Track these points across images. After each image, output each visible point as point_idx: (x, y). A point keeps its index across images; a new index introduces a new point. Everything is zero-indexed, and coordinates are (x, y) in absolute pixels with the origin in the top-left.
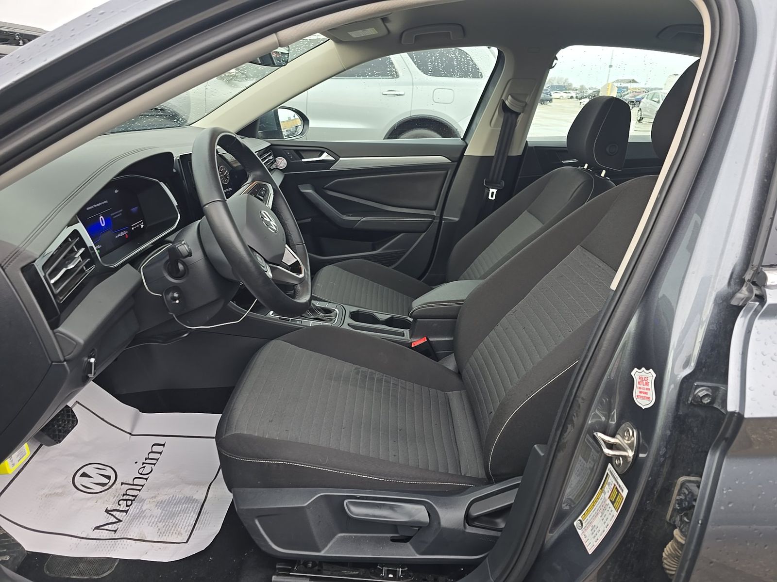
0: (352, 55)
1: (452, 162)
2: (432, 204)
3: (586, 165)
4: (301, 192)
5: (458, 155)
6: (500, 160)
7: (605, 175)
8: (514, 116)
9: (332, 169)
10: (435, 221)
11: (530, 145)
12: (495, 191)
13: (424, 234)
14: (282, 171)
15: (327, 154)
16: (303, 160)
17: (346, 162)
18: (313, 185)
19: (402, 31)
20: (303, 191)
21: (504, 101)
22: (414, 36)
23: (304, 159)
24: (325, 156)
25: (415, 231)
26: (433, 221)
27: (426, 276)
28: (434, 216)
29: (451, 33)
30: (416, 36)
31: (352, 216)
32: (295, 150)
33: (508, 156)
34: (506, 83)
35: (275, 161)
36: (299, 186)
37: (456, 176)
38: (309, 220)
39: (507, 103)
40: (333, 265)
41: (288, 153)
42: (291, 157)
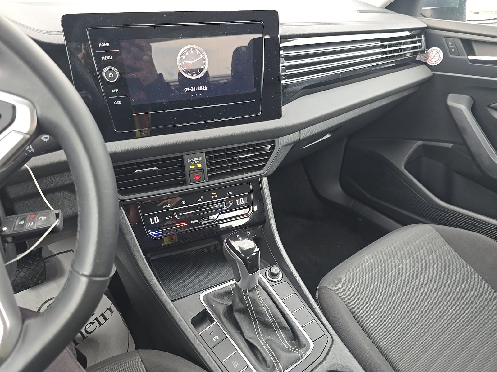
14: (431, 68)
16: (471, 57)
18: (472, 98)
23: (474, 55)
32: (463, 40)
35: (426, 51)
36: (450, 95)
38: (450, 145)
40: (435, 226)
41: (450, 43)
42: (453, 50)
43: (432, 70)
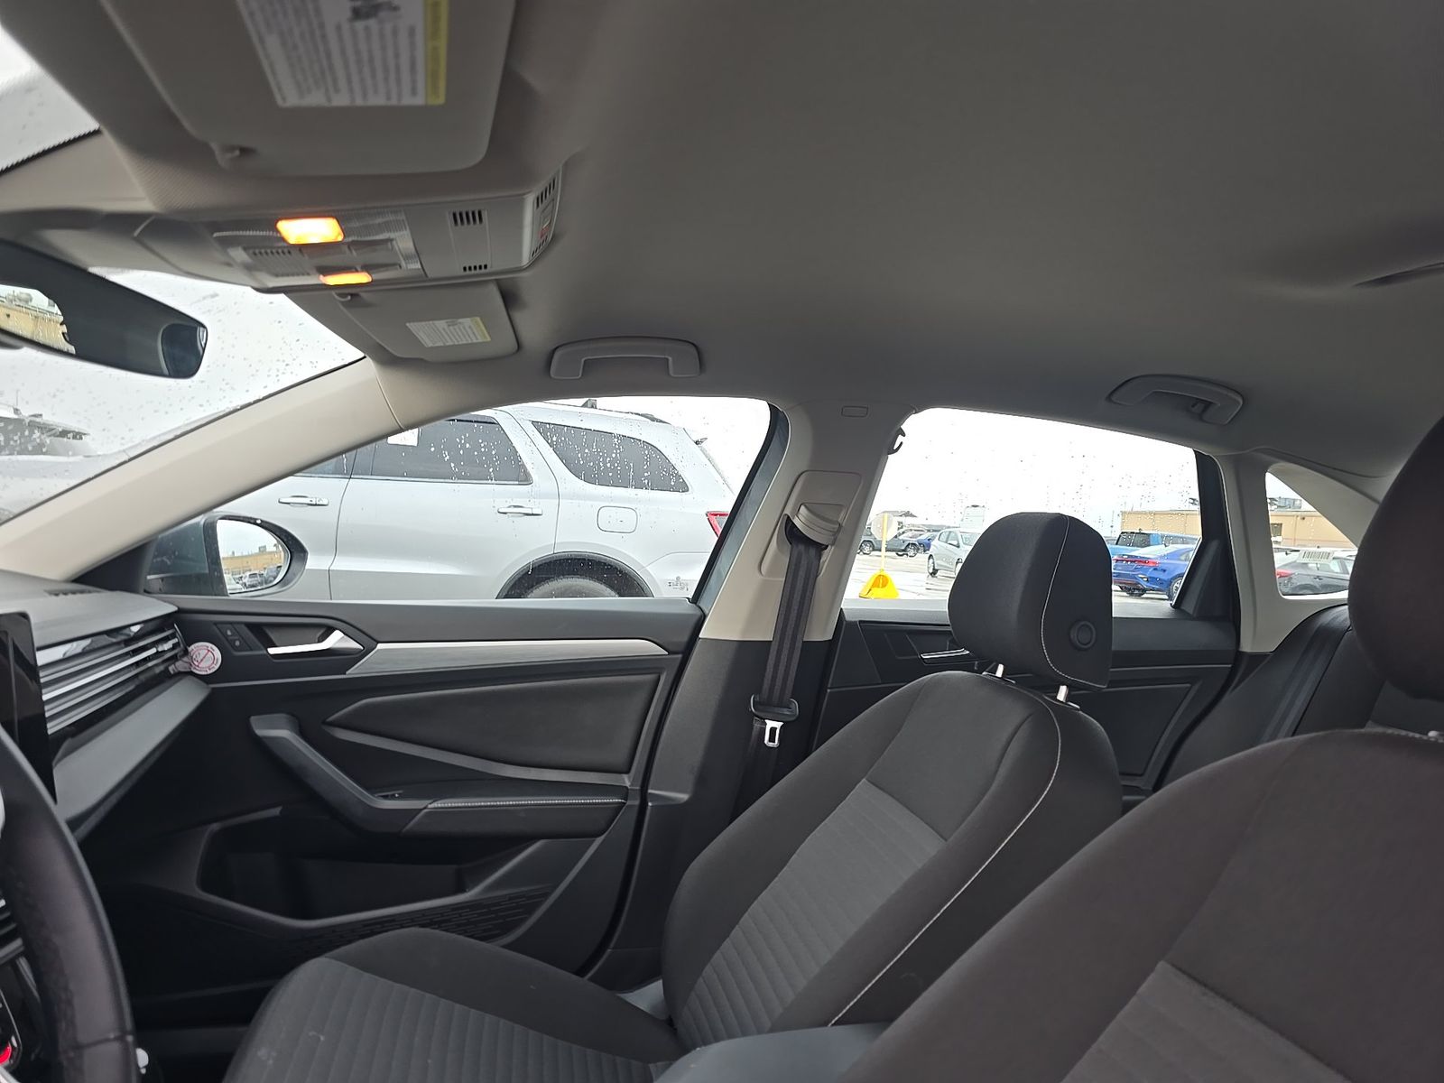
0: (422, 393)
1: (670, 653)
2: (620, 757)
3: (1001, 669)
4: (256, 735)
5: (685, 638)
6: (785, 652)
7: (1069, 697)
8: (812, 551)
9: (353, 672)
10: (629, 803)
11: (848, 617)
12: (778, 725)
13: (599, 840)
14: (206, 679)
15: (342, 635)
16: (272, 651)
17: (392, 655)
18: (293, 715)
19: (554, 347)
20: (260, 732)
21: (788, 517)
22: (583, 360)
23: (276, 646)
24: (336, 640)
25: (573, 831)
26: (625, 803)
27: (605, 957)
28: (626, 787)
29: (670, 359)
30: (585, 361)
31: (402, 797)
32: (250, 626)
33: (804, 642)
34: (793, 480)
35: (186, 653)
36: (253, 719)
37: (680, 690)
38: (276, 811)
39: (796, 522)
40: (327, 954)
41: (229, 633)
42: (237, 643)
43: (207, 683)
